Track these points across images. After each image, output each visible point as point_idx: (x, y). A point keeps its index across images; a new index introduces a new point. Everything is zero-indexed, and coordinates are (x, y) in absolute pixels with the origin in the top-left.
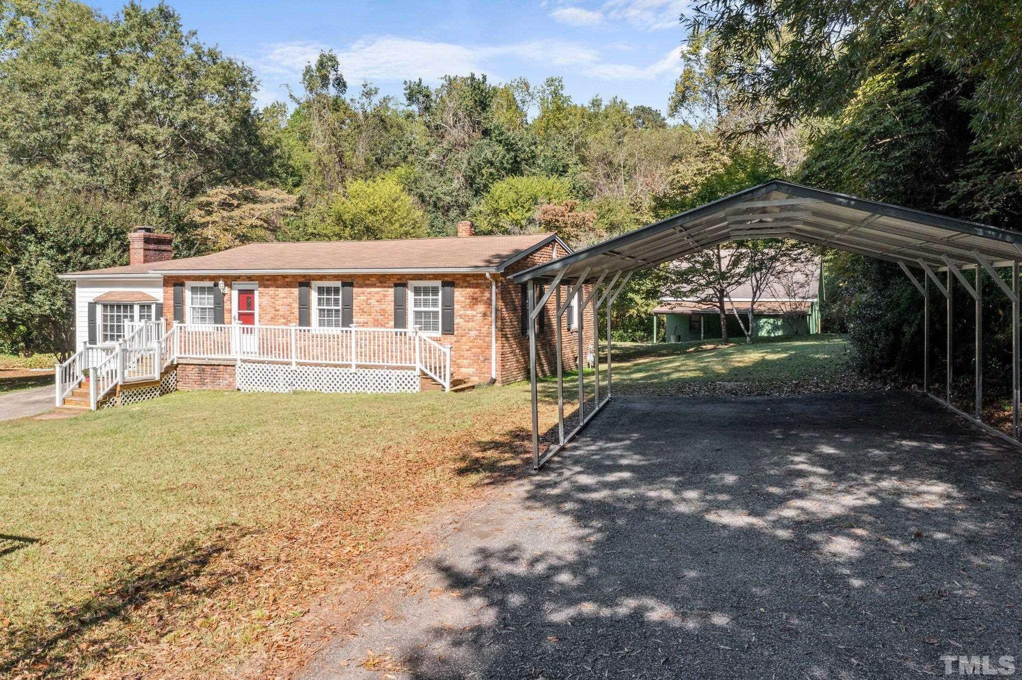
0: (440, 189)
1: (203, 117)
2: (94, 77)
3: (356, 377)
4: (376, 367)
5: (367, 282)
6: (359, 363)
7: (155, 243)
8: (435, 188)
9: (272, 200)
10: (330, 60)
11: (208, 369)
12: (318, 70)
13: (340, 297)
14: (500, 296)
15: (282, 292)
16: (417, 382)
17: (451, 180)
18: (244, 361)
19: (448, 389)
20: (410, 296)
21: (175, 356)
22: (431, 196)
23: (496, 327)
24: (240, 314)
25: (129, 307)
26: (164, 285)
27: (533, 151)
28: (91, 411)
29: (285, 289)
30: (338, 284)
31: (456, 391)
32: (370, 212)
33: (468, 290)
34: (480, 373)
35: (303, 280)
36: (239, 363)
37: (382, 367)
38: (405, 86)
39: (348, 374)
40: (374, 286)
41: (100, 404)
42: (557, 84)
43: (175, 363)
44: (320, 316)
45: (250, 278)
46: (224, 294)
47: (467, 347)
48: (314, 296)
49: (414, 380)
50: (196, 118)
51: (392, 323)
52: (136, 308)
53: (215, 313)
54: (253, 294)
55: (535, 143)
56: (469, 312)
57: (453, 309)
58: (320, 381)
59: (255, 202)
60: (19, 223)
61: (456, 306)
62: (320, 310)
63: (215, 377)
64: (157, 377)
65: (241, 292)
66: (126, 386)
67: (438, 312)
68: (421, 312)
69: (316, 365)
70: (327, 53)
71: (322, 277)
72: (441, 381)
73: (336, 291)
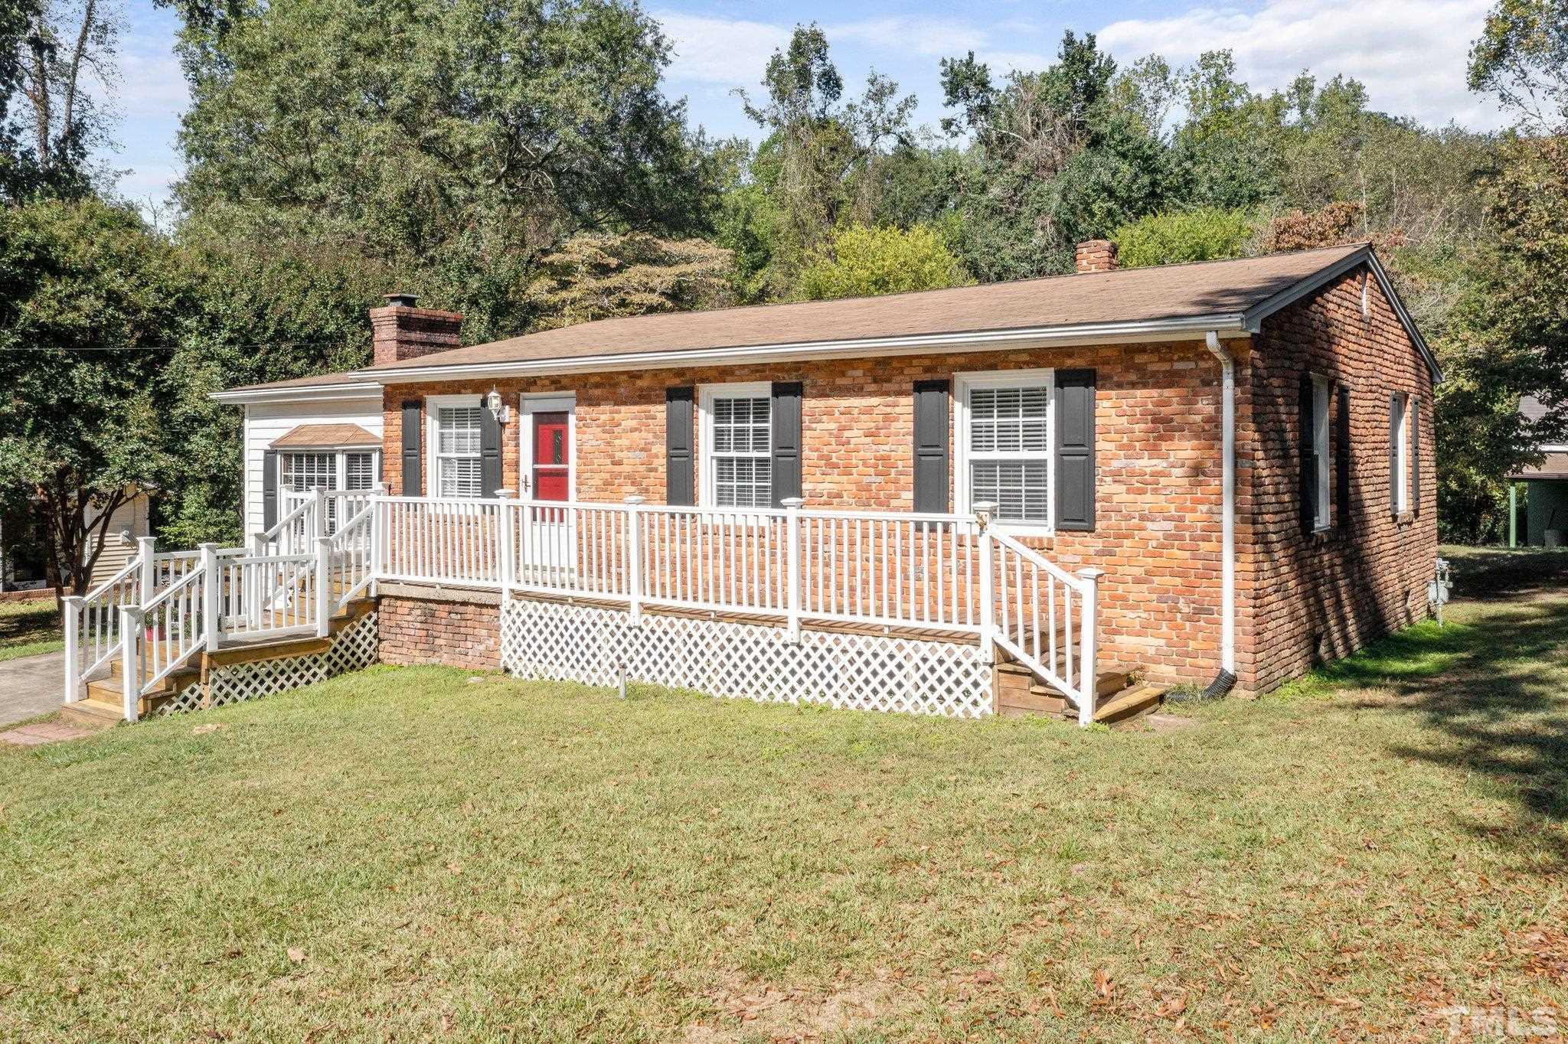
0: (1008, 251)
1: (552, 98)
2: (366, 39)
3: (800, 655)
4: (859, 629)
5: (839, 381)
6: (809, 615)
7: (423, 330)
8: (999, 250)
9: (687, 260)
10: (814, 40)
11: (442, 611)
12: (793, 60)
13: (769, 425)
14: (1248, 410)
15: (628, 415)
16: (985, 685)
17: (1030, 232)
18: (518, 595)
19: (1087, 714)
20: (961, 416)
21: (373, 576)
22: (992, 265)
23: (1237, 510)
24: (537, 474)
25: (326, 457)
26: (386, 407)
27: (1187, 171)
28: (122, 722)
29: (636, 408)
30: (762, 389)
31: (1112, 719)
32: (875, 283)
33: (1140, 393)
34: (1180, 653)
35: (676, 382)
36: (506, 600)
37: (875, 631)
38: (942, 69)
39: (778, 645)
40: (857, 391)
41: (154, 704)
42: (1221, 62)
43: (373, 594)
44: (720, 478)
45: (557, 383)
46: (503, 425)
47: (1139, 572)
48: (705, 423)
49: (975, 675)
50: (539, 100)
51: (910, 495)
52: (341, 461)
53: (483, 470)
54: (565, 422)
55: (1192, 157)
56: (1146, 464)
57: (1091, 455)
58: (703, 662)
59: (654, 262)
60: (169, 295)
61: (1099, 446)
62: (721, 460)
63: (457, 633)
64: (321, 629)
65: (540, 417)
66: (230, 655)
67: (1042, 464)
68: (991, 464)
69: (692, 614)
70: (807, 29)
71: (724, 374)
72: (1066, 688)
73: (761, 406)
